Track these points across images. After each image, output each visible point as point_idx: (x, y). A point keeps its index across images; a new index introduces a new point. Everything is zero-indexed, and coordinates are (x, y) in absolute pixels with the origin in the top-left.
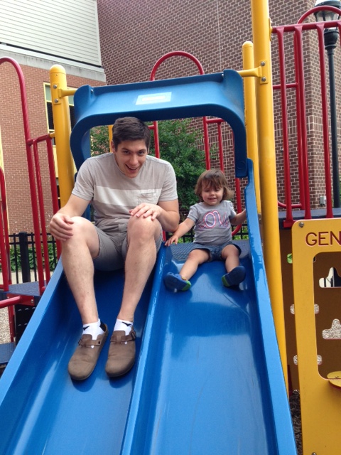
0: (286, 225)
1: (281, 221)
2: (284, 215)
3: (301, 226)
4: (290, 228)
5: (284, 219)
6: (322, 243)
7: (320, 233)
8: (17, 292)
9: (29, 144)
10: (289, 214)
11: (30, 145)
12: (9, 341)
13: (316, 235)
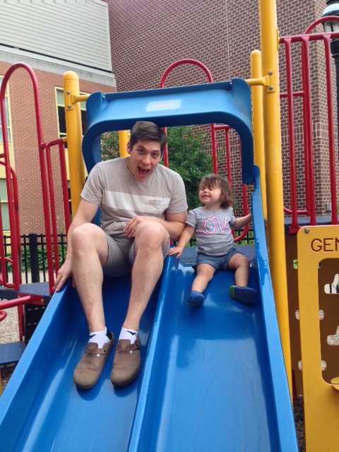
0: (291, 231)
1: (287, 227)
2: (290, 221)
3: (307, 232)
4: (296, 234)
5: (290, 225)
6: (327, 249)
7: (325, 239)
8: (27, 292)
9: (41, 148)
10: (294, 220)
11: (43, 149)
12: (18, 340)
13: (321, 241)
